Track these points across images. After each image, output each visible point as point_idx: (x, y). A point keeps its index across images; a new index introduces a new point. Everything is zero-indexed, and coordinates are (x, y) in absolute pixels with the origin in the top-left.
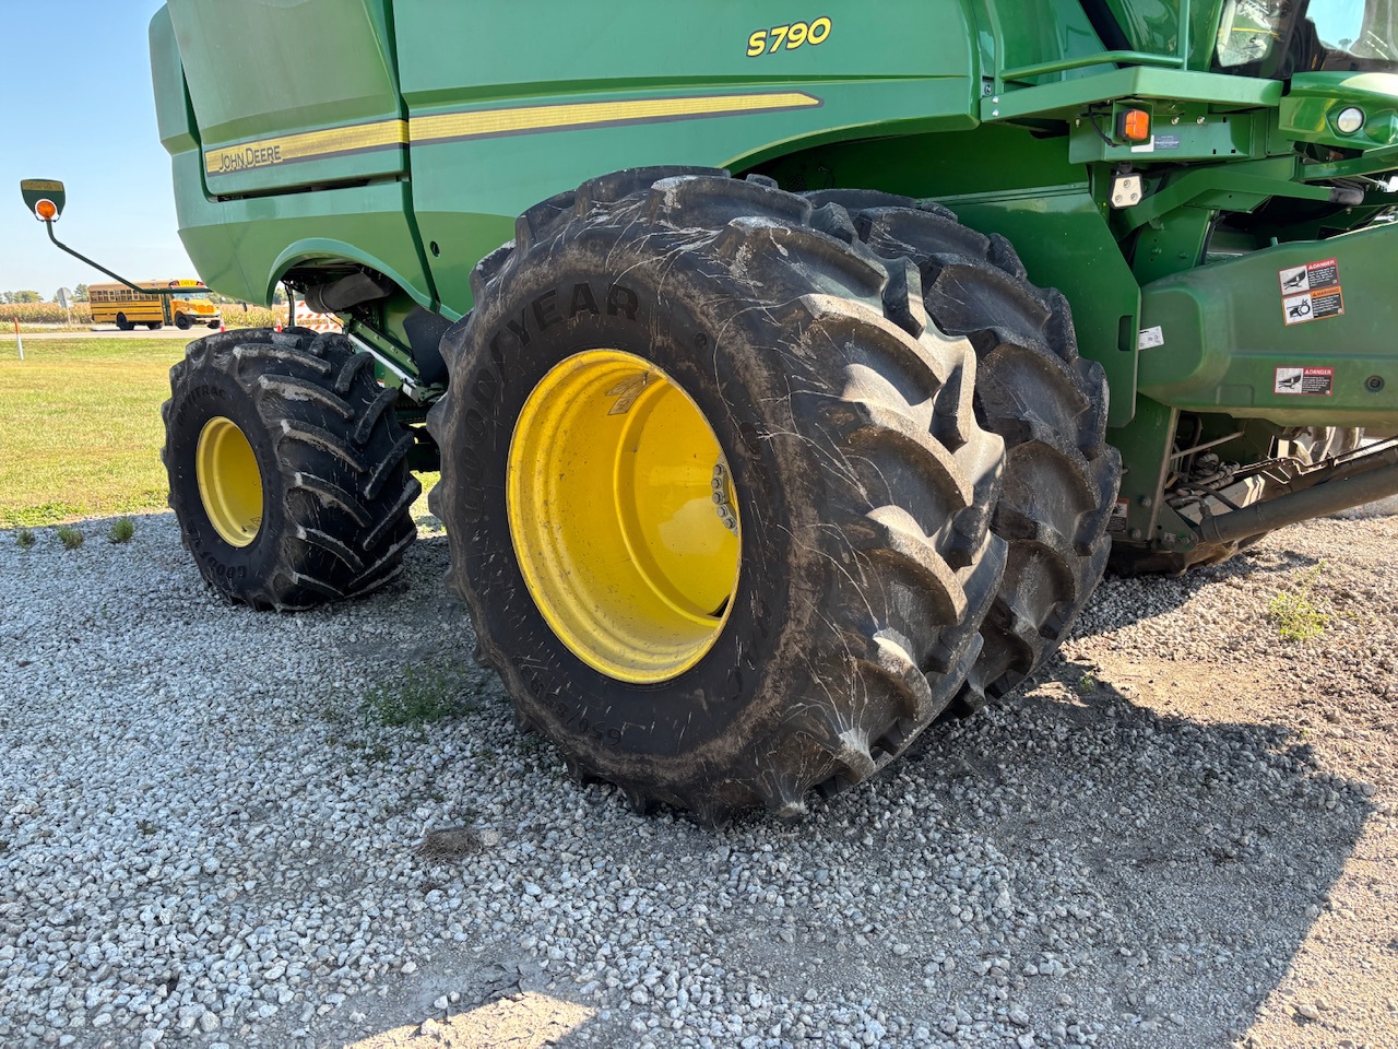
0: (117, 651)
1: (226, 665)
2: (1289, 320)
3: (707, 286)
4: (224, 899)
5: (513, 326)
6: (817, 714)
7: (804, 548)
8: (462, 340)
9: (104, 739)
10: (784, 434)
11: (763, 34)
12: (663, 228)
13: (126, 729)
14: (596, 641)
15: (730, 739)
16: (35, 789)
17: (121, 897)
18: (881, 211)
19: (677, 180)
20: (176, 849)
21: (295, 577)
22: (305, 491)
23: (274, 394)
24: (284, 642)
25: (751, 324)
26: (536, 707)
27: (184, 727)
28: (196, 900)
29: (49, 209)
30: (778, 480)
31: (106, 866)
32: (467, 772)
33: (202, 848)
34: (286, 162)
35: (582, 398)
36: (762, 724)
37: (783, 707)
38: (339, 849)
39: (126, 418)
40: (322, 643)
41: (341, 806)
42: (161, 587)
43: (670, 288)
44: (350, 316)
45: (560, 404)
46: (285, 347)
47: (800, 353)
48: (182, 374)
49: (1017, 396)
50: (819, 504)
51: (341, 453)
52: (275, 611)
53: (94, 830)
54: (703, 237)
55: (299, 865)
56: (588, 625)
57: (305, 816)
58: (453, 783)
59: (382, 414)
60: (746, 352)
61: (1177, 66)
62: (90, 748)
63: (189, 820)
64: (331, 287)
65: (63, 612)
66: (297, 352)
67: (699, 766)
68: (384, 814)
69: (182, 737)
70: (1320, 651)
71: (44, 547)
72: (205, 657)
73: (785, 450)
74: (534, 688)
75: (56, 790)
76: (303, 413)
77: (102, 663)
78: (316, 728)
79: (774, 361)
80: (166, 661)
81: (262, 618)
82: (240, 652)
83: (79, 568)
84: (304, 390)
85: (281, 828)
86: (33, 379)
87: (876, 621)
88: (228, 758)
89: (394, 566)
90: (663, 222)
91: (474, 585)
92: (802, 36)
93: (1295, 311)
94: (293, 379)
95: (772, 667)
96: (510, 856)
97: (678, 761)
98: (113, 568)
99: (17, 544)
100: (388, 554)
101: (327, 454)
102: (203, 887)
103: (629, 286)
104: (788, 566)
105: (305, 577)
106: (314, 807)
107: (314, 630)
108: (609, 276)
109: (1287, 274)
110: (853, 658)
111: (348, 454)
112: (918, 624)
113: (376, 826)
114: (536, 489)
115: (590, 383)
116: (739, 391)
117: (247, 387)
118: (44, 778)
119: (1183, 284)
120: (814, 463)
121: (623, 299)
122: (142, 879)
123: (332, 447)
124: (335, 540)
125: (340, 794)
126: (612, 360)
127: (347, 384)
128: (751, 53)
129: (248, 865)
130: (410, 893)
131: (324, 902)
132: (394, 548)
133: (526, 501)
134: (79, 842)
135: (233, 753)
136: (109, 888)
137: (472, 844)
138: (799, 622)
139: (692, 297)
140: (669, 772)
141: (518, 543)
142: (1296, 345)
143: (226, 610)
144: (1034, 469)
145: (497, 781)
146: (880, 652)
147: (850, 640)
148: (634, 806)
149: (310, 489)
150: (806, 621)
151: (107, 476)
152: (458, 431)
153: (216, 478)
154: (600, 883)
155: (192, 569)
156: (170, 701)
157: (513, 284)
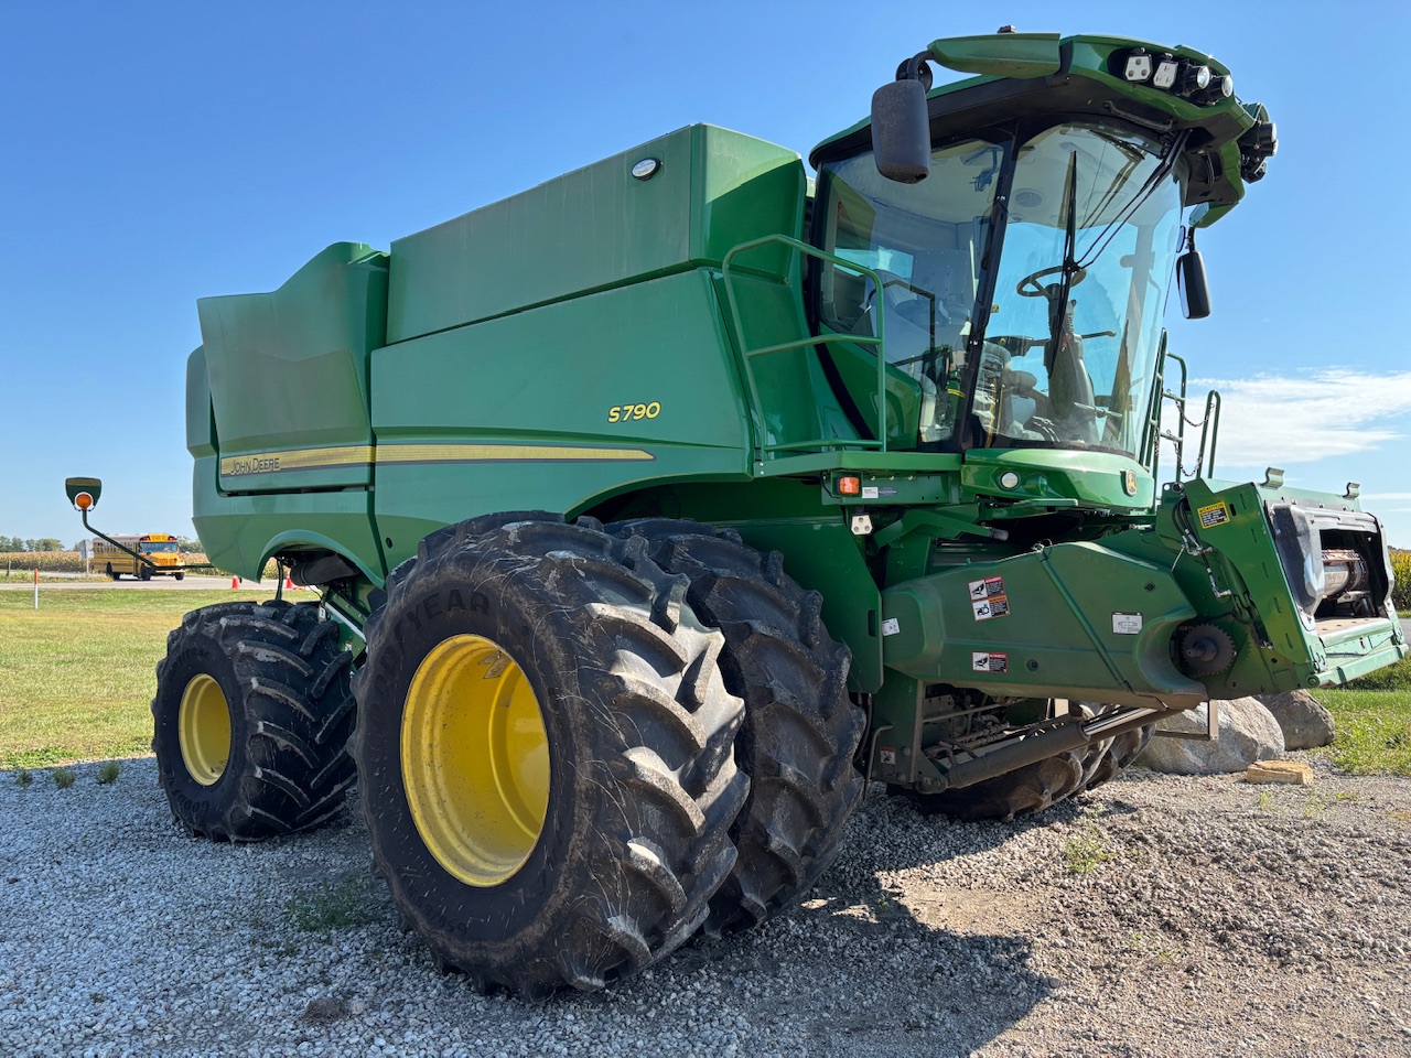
0: (91, 872)
1: (179, 885)
2: (978, 617)
3: (530, 595)
4: (147, 1046)
5: (411, 616)
6: (593, 903)
7: (584, 779)
8: (378, 623)
9: (72, 937)
10: (571, 696)
11: (618, 409)
12: (507, 556)
13: (90, 931)
14: (459, 855)
15: (537, 926)
16: (13, 972)
17: (71, 1043)
18: (682, 537)
19: (518, 524)
20: (117, 1013)
21: (250, 810)
22: (265, 737)
23: (249, 656)
24: (232, 866)
25: (556, 620)
26: (411, 908)
27: (137, 930)
28: (127, 1045)
29: (86, 501)
30: (569, 729)
31: (62, 1022)
32: (355, 965)
33: (137, 1013)
34: (283, 470)
35: (460, 667)
36: (558, 913)
37: (570, 899)
38: (240, 1016)
39: (128, 669)
40: (264, 868)
41: (250, 986)
42: (136, 822)
43: (508, 595)
44: (327, 588)
45: (443, 672)
46: (264, 618)
47: (586, 642)
48: (177, 638)
49: (766, 669)
50: (593, 745)
51: (298, 705)
52: (230, 843)
53: (56, 999)
54: (531, 562)
55: (208, 1026)
56: (454, 843)
57: (219, 994)
58: (341, 972)
59: (336, 674)
60: (551, 640)
61: (876, 449)
62: (60, 943)
63: (130, 994)
64: (312, 566)
65: (50, 841)
66: (272, 622)
67: (518, 949)
68: (281, 992)
69: (134, 937)
70: (1091, 883)
71: (39, 786)
72: (163, 878)
73: (572, 708)
74: (411, 893)
75: (30, 973)
76: (270, 672)
77: (78, 881)
78: (243, 932)
79: (568, 647)
80: (130, 880)
81: (218, 848)
82: (193, 874)
83: (68, 804)
84: (274, 653)
85: (198, 1001)
86: (45, 629)
87: (631, 832)
88: (167, 953)
89: (338, 803)
90: (507, 551)
91: (372, 810)
92: (643, 412)
93: (980, 611)
94: (266, 644)
95: (564, 868)
96: (369, 1021)
97: (504, 945)
98: (97, 805)
99: (17, 783)
100: (332, 793)
101: (287, 707)
102: (133, 1038)
103: (484, 593)
104: (574, 790)
105: (258, 810)
106: (227, 987)
107: (260, 857)
108: (471, 586)
109: (974, 585)
110: (616, 860)
111: (304, 707)
112: (667, 835)
113: (273, 1000)
114: (424, 736)
115: (465, 656)
116: (547, 666)
117: (228, 651)
118: (22, 965)
119: (909, 589)
120: (590, 716)
121: (480, 601)
122: (90, 1031)
123: (291, 700)
124: (286, 779)
125: (250, 979)
126: (474, 642)
127: (310, 649)
128: (611, 420)
129: (169, 1025)
130: (287, 1045)
131: (221, 1049)
132: (337, 788)
133: (416, 743)
134: (44, 1008)
135: (172, 949)
136: (63, 1037)
137: (343, 1012)
138: (580, 833)
139: (520, 603)
140: (499, 955)
141: (407, 777)
142: (983, 635)
143: (188, 841)
144: (780, 723)
145: (378, 971)
146: (632, 854)
147: (614, 846)
148: (477, 988)
149: (270, 735)
150: (584, 832)
151: (101, 723)
152: (370, 690)
153: (195, 725)
154: (434, 1039)
155: (164, 806)
156: (129, 911)
157: (412, 588)
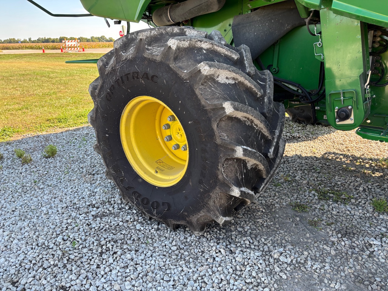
23: (211, 79)
64: (178, 7)
94: (220, 65)
117: (184, 73)
123: (257, 122)
